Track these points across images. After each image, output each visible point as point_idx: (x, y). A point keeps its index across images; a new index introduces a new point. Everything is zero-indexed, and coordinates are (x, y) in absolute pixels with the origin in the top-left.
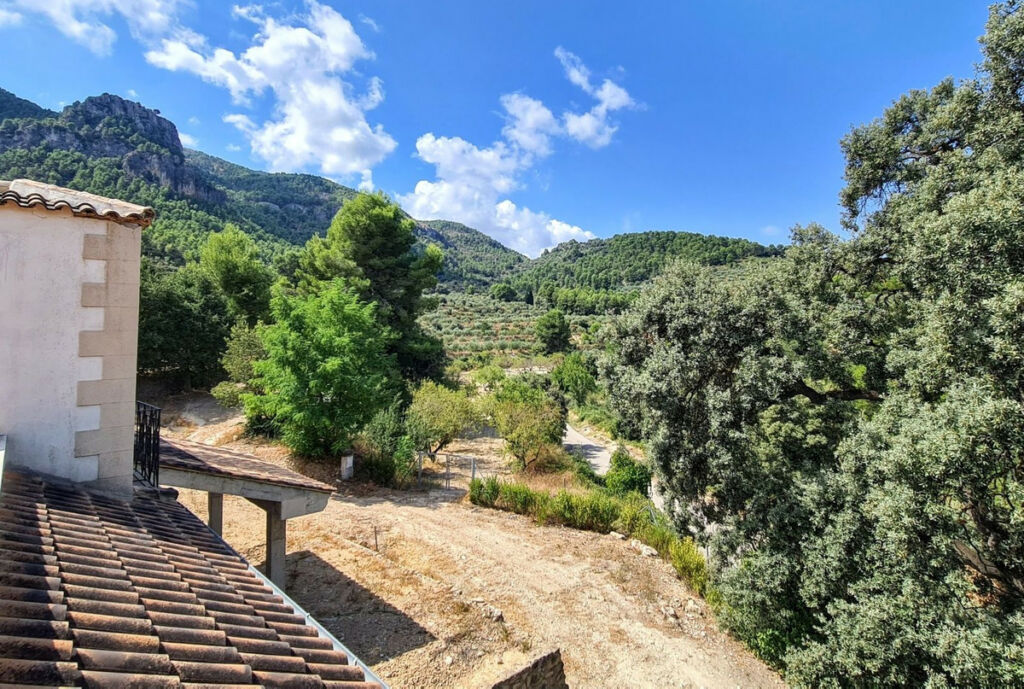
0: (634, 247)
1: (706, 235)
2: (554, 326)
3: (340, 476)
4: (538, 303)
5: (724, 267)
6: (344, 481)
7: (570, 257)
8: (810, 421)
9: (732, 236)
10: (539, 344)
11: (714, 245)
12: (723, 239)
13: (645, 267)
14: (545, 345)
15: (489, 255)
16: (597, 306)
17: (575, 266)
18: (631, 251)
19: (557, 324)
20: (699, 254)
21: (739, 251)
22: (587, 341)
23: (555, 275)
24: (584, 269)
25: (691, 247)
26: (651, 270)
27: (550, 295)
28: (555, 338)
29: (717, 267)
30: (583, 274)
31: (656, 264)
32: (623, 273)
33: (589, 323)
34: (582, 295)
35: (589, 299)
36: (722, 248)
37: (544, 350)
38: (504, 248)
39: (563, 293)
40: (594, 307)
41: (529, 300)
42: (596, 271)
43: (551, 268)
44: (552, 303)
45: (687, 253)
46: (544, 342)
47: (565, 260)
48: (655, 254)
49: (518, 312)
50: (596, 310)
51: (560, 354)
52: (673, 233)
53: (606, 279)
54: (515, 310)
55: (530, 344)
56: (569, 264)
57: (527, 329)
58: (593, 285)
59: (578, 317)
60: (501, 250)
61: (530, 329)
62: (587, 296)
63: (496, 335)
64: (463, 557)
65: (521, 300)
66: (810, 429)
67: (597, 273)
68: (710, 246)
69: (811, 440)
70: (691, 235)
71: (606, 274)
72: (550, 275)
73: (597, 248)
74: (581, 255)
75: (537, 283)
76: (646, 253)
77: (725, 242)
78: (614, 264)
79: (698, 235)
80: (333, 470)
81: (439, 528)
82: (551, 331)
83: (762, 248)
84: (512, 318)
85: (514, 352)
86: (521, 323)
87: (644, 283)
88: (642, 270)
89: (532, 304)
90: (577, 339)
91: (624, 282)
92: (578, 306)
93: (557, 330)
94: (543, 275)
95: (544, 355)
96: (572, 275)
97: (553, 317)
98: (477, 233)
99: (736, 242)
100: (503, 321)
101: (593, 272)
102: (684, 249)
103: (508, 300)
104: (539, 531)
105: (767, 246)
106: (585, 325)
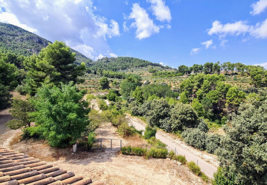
0: (123, 61)
1: (140, 59)
2: (105, 82)
3: (73, 152)
4: (98, 74)
5: (144, 67)
6: (75, 153)
7: (106, 62)
8: (188, 114)
9: (146, 60)
10: (100, 86)
11: (142, 62)
12: (144, 60)
13: (126, 66)
14: (102, 87)
15: (81, 59)
16: (114, 76)
17: (107, 64)
18: (122, 62)
19: (105, 81)
20: (138, 64)
21: (147, 64)
22: (113, 86)
23: (102, 67)
24: (110, 65)
25: (137, 62)
26: (127, 67)
27: (101, 72)
28: (105, 85)
29: (142, 67)
30: (109, 67)
31: (128, 65)
32: (120, 67)
33: (113, 80)
34: (110, 73)
35: (112, 74)
36: (144, 63)
37: (102, 88)
38: (86, 57)
39: (105, 72)
40: (113, 76)
41: (95, 73)
42: (113, 66)
43: (100, 64)
44: (102, 75)
45: (136, 63)
46: (102, 86)
47: (104, 62)
48: (128, 63)
49: (92, 77)
50: (114, 77)
51: (107, 89)
52: (133, 58)
53: (116, 68)
54: (92, 76)
55: (97, 86)
56: (105, 64)
57: (96, 82)
58: (112, 70)
59: (110, 79)
60: (85, 58)
61: (97, 82)
62: (112, 73)
63: (86, 83)
64: (134, 179)
65: (93, 73)
66: (188, 116)
67: (113, 67)
68: (141, 62)
69: (188, 119)
70: (137, 59)
71: (115, 67)
72: (100, 66)
73: (113, 60)
74: (109, 61)
75: (96, 68)
76: (126, 62)
77: (144, 61)
78: (118, 65)
79: (138, 59)
80: (70, 150)
81: (119, 168)
82: (104, 83)
83: (152, 63)
84: (91, 79)
85: (93, 88)
86: (94, 80)
87: (125, 70)
88: (125, 67)
89: (96, 74)
90: (110, 85)
91: (120, 70)
92: (109, 76)
93: (105, 83)
94: (98, 66)
95: (102, 89)
96: (106, 67)
97: (104, 79)
98: (77, 52)
99: (147, 62)
100: (88, 79)
101: (112, 66)
102: (135, 62)
103: (89, 73)
104: (148, 161)
105: (153, 63)
106: (112, 81)
